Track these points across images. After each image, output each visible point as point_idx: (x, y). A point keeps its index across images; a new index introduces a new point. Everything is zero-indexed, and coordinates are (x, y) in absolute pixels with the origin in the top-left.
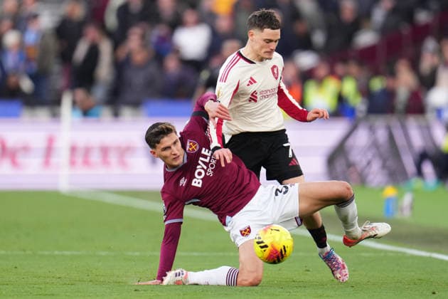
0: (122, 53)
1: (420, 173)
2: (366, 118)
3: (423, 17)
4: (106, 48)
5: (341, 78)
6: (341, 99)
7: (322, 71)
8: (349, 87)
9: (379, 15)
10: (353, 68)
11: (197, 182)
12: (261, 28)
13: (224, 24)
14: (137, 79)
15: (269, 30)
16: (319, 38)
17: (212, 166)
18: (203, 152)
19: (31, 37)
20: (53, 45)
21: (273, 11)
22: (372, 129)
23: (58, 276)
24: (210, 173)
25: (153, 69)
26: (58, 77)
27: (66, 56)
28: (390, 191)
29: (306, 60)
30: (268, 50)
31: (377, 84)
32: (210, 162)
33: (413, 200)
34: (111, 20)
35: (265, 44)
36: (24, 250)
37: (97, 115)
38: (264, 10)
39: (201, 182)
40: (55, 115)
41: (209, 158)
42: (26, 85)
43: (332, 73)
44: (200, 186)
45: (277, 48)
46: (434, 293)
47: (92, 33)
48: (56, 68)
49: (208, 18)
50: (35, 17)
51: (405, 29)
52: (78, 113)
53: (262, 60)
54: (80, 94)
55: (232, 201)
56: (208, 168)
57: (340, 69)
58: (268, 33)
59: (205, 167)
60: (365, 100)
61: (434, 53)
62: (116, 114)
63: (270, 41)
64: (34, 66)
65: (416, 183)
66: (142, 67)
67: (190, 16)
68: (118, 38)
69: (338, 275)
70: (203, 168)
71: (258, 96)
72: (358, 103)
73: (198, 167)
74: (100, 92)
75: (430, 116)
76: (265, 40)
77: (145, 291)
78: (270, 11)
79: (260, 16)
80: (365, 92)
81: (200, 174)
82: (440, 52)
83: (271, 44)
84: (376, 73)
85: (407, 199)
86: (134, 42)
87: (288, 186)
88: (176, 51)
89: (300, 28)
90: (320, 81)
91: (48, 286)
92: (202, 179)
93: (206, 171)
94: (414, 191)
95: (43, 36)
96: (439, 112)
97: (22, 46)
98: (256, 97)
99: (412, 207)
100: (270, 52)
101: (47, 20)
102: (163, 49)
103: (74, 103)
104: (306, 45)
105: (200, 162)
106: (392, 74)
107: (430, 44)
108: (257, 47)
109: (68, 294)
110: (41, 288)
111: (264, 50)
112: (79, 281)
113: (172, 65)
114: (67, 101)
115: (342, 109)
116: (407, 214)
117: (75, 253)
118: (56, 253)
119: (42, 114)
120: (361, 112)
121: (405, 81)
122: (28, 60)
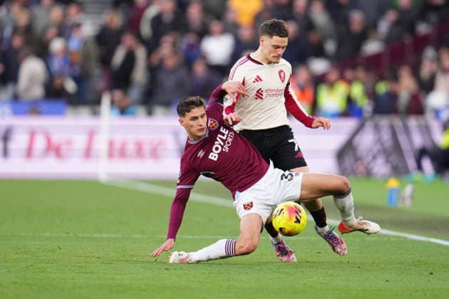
0: (155, 59)
1: (420, 167)
2: (372, 117)
3: (423, 28)
4: (141, 53)
5: (350, 82)
6: (350, 101)
7: (333, 76)
8: (357, 91)
9: (384, 26)
10: (361, 73)
11: (214, 156)
12: (271, 35)
13: (246, 34)
14: (168, 81)
15: (277, 37)
16: (330, 46)
17: (228, 143)
18: (221, 130)
19: (75, 44)
20: (94, 50)
21: (283, 21)
22: (377, 128)
23: (97, 256)
24: (226, 149)
25: (183, 73)
26: (98, 79)
27: (105, 60)
28: (393, 183)
29: (319, 66)
30: (276, 55)
31: (382, 88)
32: (226, 140)
33: (414, 191)
34: (146, 29)
35: (273, 49)
36: (68, 233)
37: (133, 114)
38: (275, 19)
39: (217, 156)
40: (96, 113)
41: (226, 136)
42: (70, 86)
43: (342, 78)
44: (216, 159)
45: (284, 54)
46: (431, 274)
47: (129, 40)
48: (96, 71)
49: (231, 28)
50: (78, 26)
51: (408, 40)
52: (116, 111)
53: (270, 63)
54: (118, 94)
55: (243, 179)
56: (225, 144)
57: (349, 74)
58: (276, 40)
59: (222, 144)
60: (372, 102)
61: (432, 61)
62: (150, 113)
63: (278, 47)
64: (77, 70)
65: (416, 175)
66: (173, 71)
67: (215, 26)
68: (152, 45)
69: (339, 250)
70: (220, 144)
71: (264, 94)
72: (365, 104)
73: (216, 143)
74: (135, 93)
75: (429, 116)
76: (273, 46)
77: (175, 269)
78: (280, 21)
79: (271, 25)
80: (371, 94)
81: (217, 149)
82: (438, 60)
83: (278, 50)
84: (381, 78)
85: (408, 190)
86: (166, 49)
87: (294, 174)
88: (204, 57)
89: (314, 37)
90: (331, 85)
91: (88, 264)
92: (218, 154)
93: (222, 147)
94: (414, 183)
95: (85, 43)
96: (437, 113)
97: (66, 51)
98: (262, 95)
99: (412, 197)
100: (278, 57)
101: (88, 28)
102: (192, 56)
103: (113, 103)
104: (320, 53)
105: (218, 139)
106: (395, 78)
107: (429, 53)
108: (266, 52)
109: (105, 272)
110: (82, 267)
111: (272, 55)
112: (116, 261)
113: (200, 69)
114: (106, 100)
115: (350, 109)
116: (408, 203)
117: (113, 236)
118: (96, 235)
119: (84, 112)
120: (368, 112)
121: (406, 86)
122: (72, 64)
